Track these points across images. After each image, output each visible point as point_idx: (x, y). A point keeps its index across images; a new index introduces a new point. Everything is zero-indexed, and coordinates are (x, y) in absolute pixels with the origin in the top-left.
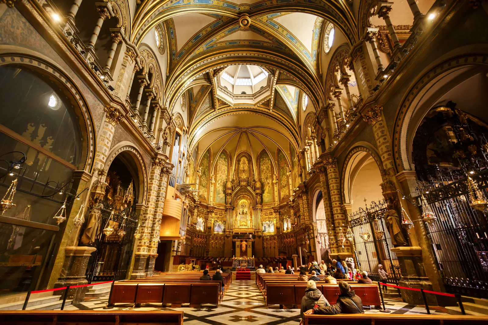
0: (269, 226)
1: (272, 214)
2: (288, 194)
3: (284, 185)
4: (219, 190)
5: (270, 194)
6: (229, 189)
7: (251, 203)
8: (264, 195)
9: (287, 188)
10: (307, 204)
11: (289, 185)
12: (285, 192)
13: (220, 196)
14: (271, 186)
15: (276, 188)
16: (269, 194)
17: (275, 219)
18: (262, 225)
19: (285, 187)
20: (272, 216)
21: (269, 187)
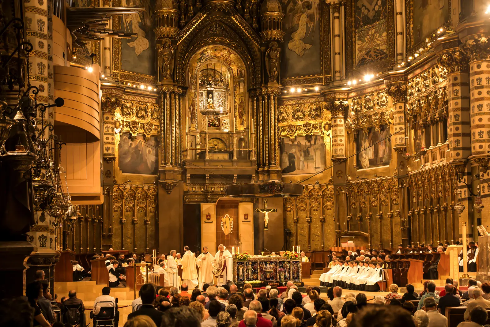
0: (306, 153)
1: (318, 116)
2: (383, 47)
3: (371, 15)
4: (131, 25)
5: (312, 43)
6: (168, 21)
7: (241, 76)
8: (290, 45)
9: (381, 24)
10: (462, 98)
11: (390, 14)
12: (372, 40)
13: (134, 48)
14: (317, 17)
15: (337, 26)
16: (308, 46)
17: (330, 132)
18: (281, 152)
19: (374, 21)
20: (318, 121)
21: (310, 17)
